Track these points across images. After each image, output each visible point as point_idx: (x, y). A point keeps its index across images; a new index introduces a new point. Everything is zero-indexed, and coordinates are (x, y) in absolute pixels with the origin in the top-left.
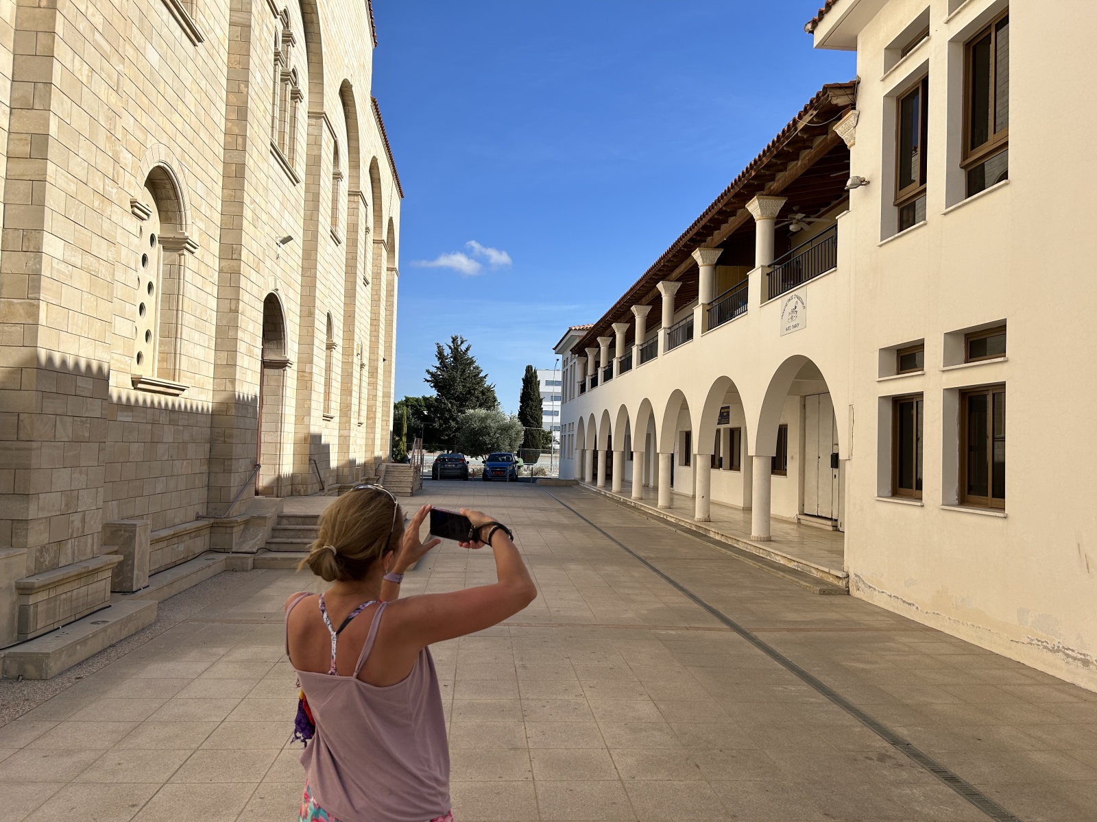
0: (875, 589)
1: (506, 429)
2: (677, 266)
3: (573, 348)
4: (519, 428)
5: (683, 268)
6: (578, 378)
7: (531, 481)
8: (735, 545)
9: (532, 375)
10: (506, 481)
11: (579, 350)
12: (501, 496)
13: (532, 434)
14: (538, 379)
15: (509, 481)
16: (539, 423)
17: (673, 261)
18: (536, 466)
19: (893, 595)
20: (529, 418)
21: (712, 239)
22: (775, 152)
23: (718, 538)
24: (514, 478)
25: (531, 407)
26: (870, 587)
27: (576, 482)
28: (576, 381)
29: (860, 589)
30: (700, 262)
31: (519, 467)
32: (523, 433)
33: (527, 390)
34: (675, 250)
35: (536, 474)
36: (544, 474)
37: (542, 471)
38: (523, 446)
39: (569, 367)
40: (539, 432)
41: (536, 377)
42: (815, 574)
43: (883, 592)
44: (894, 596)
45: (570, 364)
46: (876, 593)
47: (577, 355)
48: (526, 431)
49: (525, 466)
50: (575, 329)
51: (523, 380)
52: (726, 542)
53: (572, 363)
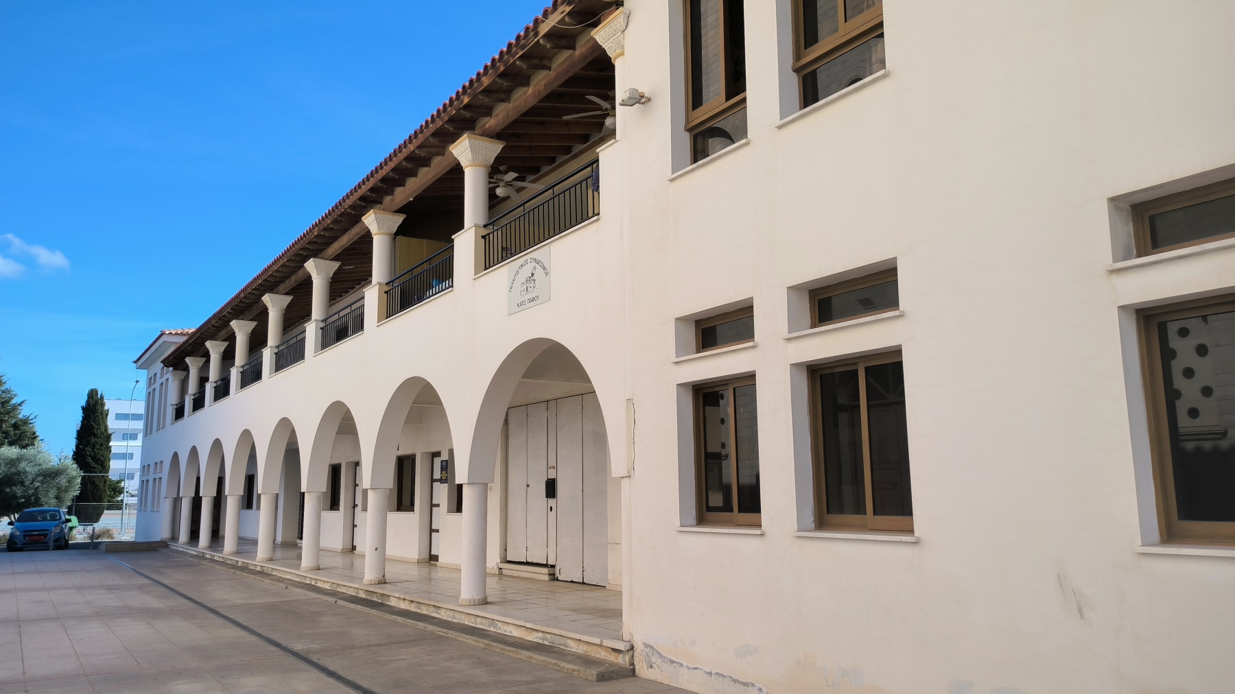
0: (681, 665)
1: (51, 475)
2: (336, 238)
3: (166, 359)
4: (74, 473)
5: (345, 240)
6: (173, 398)
7: (92, 547)
8: (434, 615)
9: (97, 402)
10: (49, 550)
11: (176, 361)
12: (38, 572)
13: (93, 483)
14: (106, 408)
15: (54, 550)
16: (105, 467)
17: (332, 229)
18: (99, 526)
19: (714, 672)
20: (90, 460)
21: (392, 200)
22: (502, 68)
23: (403, 606)
24: (62, 544)
25: (94, 446)
26: (672, 662)
27: (163, 545)
28: (169, 403)
29: (654, 666)
30: (373, 228)
31: (71, 529)
32: (79, 480)
33: (89, 421)
34: (338, 212)
35: (99, 537)
36: (110, 536)
37: (107, 533)
38: (78, 499)
39: (157, 386)
40: (105, 480)
41: (103, 405)
42: (574, 647)
43: (696, 668)
44: (717, 674)
45: (159, 381)
46: (683, 670)
47: (171, 369)
48: (83, 478)
49: (81, 528)
50: (171, 333)
51: (83, 408)
52: (419, 611)
53: (163, 380)
